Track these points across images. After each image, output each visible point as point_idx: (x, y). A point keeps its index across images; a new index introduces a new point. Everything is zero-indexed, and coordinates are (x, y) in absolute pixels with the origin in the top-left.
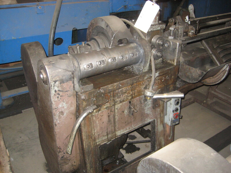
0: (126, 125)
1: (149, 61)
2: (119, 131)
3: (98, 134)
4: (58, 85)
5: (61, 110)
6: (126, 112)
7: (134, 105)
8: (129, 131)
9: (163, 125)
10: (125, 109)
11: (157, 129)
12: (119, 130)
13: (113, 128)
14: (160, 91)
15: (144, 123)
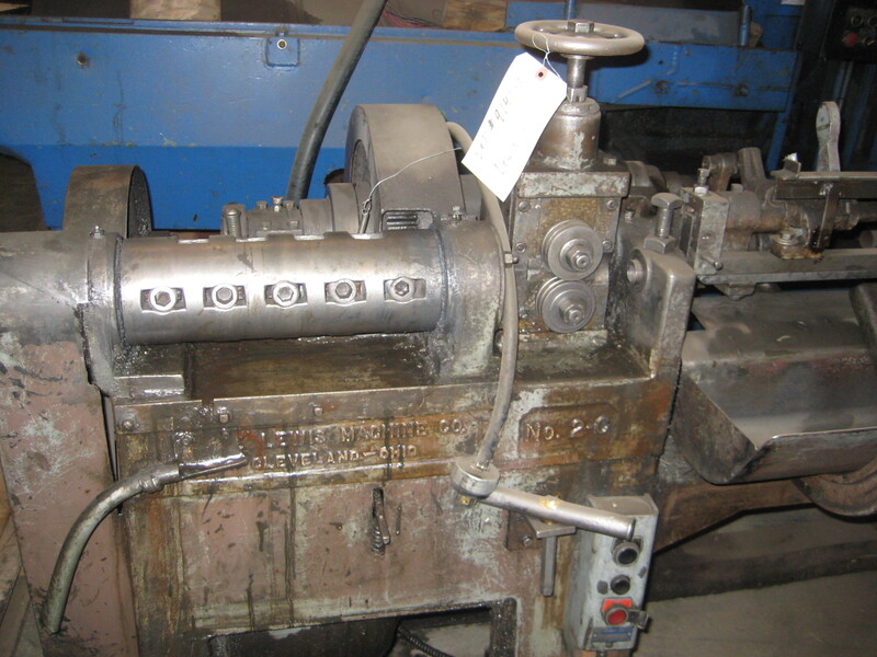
0: (349, 584)
1: (489, 330)
2: (312, 603)
3: (205, 584)
4: (11, 347)
5: (35, 448)
6: (354, 529)
7: (400, 511)
8: (365, 614)
9: (562, 635)
10: (348, 516)
11: (526, 644)
12: (312, 596)
13: (280, 579)
14: (551, 478)
15: (451, 598)
